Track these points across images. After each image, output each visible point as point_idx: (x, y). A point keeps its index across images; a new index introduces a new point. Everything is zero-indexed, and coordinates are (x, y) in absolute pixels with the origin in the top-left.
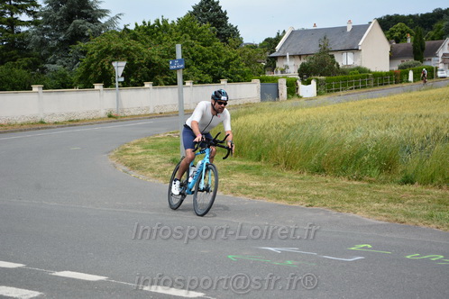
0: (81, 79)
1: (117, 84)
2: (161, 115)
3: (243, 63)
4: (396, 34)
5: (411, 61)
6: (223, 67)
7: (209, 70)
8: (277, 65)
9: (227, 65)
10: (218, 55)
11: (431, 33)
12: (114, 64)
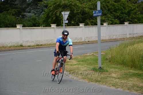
0: (44, 21)
1: (64, 24)
2: (89, 43)
3: (139, 12)
6: (126, 14)
7: (118, 16)
9: (129, 13)
10: (124, 8)
12: (63, 13)
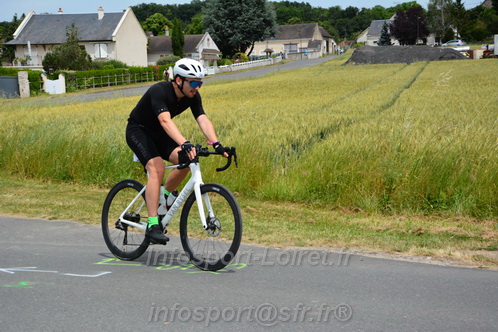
4: (154, 26)
5: (171, 56)
8: (17, 55)
11: (191, 26)
